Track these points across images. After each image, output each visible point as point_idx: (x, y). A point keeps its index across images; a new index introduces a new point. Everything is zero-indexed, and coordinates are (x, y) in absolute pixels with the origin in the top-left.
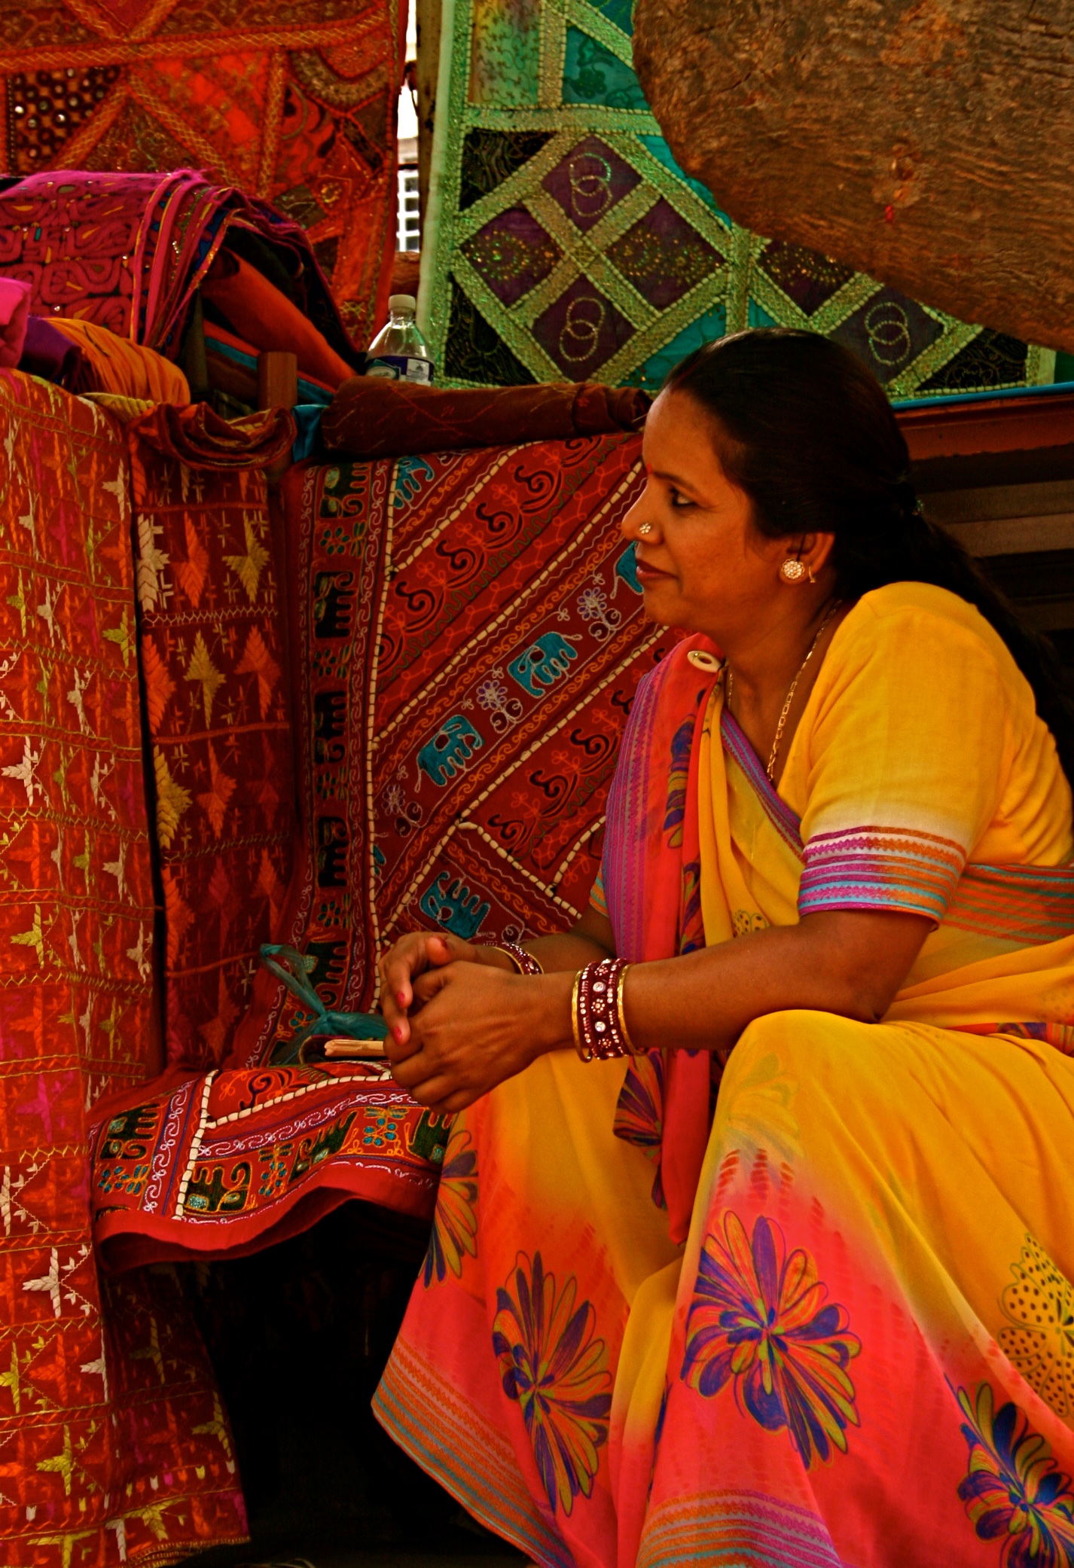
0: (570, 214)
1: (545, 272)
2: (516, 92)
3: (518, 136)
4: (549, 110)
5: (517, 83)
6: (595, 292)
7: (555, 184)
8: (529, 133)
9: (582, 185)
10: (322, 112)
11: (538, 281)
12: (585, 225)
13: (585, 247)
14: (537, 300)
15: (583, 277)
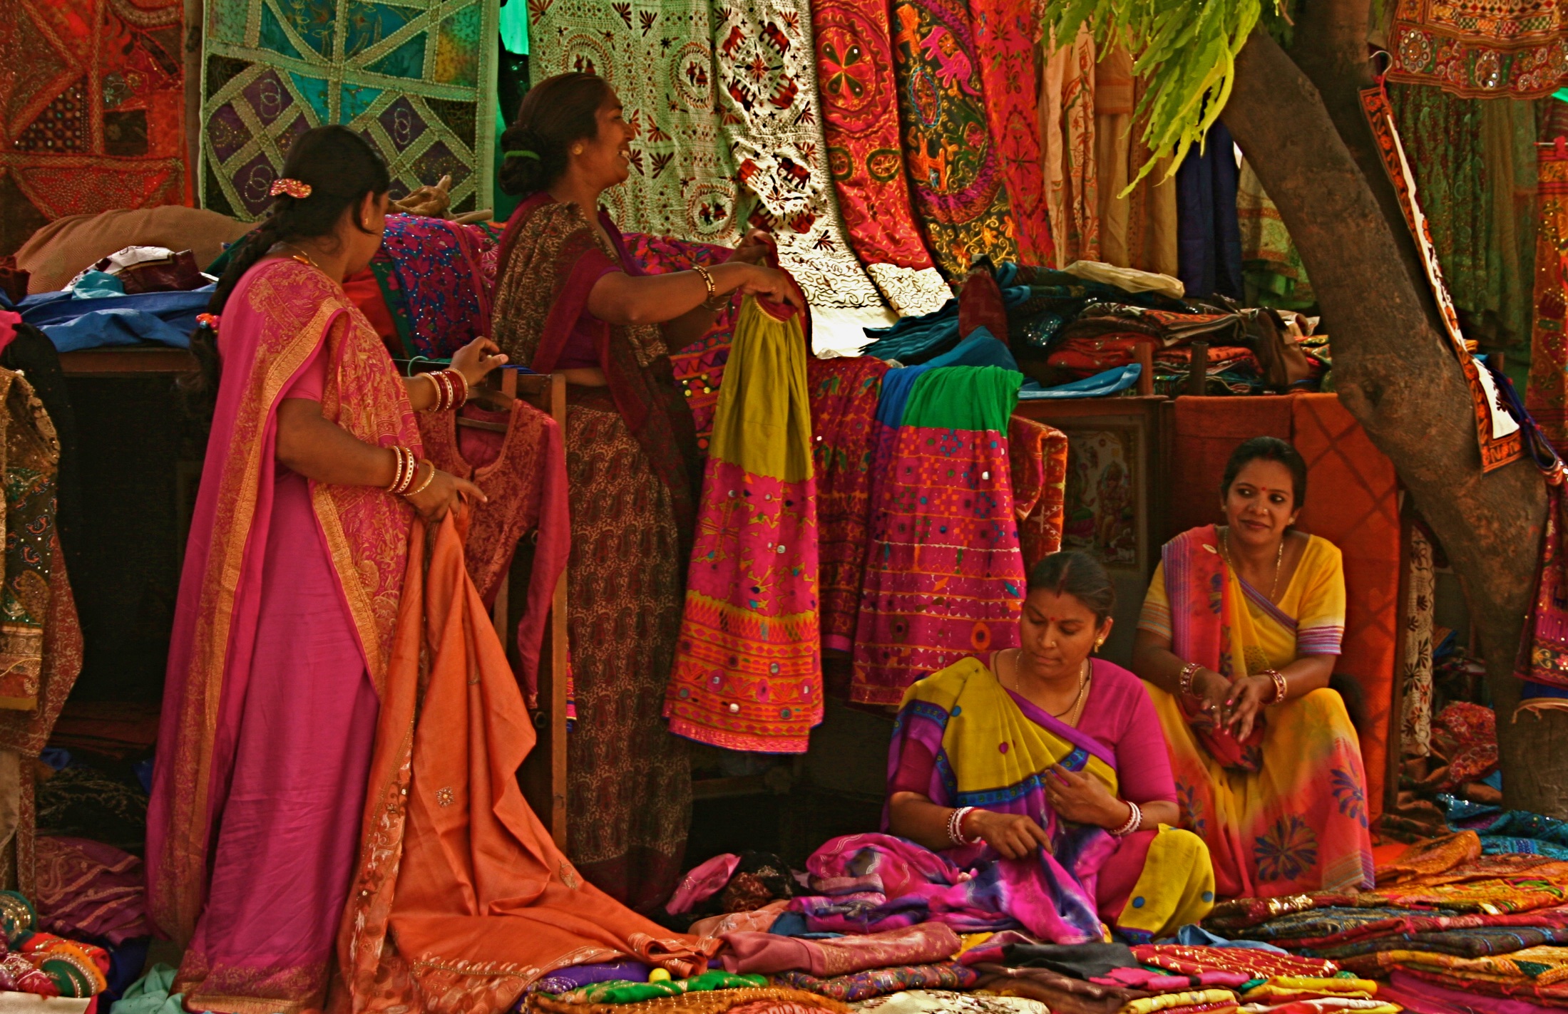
0: (258, 114)
1: (240, 146)
2: (229, 34)
3: (229, 60)
4: (250, 48)
5: (230, 28)
6: (268, 163)
7: (250, 94)
8: (236, 60)
9: (267, 97)
10: (123, 26)
11: (235, 150)
12: (266, 122)
13: (265, 135)
14: (236, 162)
15: (263, 154)
